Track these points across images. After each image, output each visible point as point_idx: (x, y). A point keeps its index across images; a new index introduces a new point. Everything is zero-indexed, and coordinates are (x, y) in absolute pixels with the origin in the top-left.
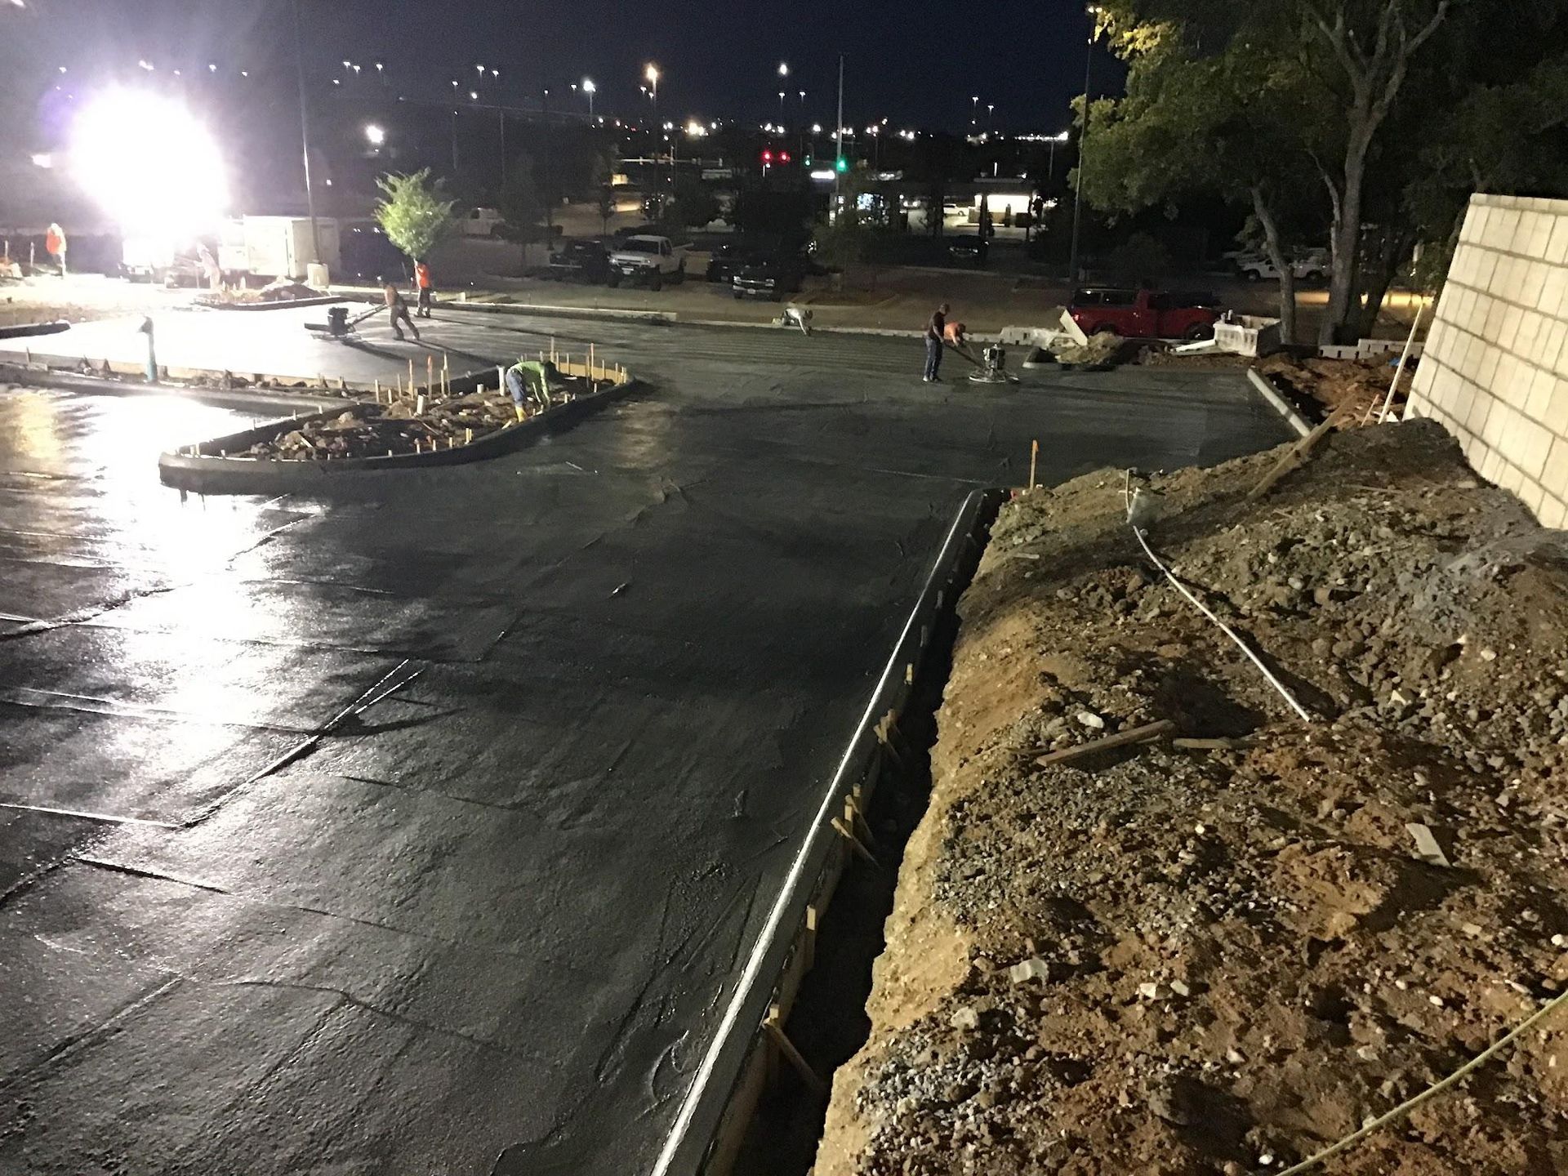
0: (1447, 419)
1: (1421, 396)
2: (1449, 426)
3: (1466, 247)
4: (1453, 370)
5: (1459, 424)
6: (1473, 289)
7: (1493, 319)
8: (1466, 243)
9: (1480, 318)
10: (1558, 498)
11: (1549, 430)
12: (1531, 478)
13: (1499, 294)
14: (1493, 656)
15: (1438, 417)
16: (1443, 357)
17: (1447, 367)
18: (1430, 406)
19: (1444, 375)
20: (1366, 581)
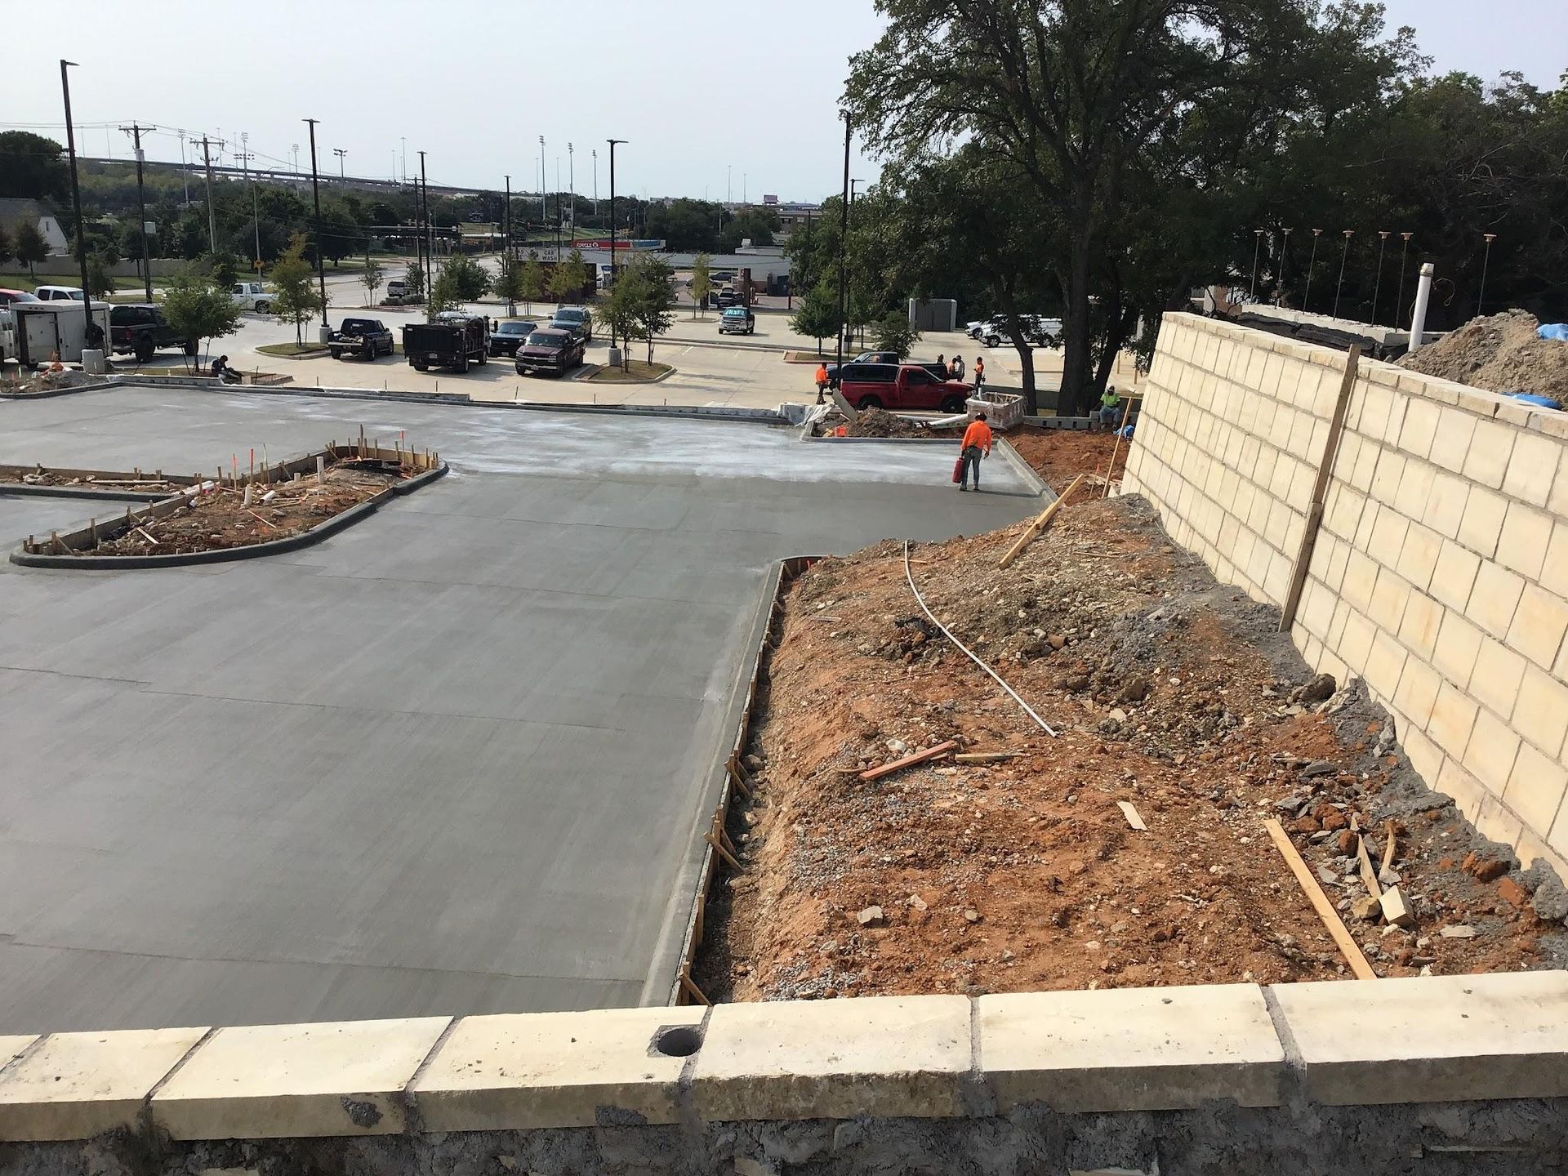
0: (1152, 495)
1: (1133, 475)
2: (1154, 501)
3: (1161, 356)
4: (1155, 456)
5: (1160, 500)
6: (1166, 390)
7: (1181, 417)
8: (1161, 352)
9: (1172, 415)
10: (1228, 560)
11: (1221, 507)
12: (1210, 544)
13: (1185, 396)
14: (1179, 681)
15: (1145, 493)
16: (1147, 444)
17: (1151, 453)
18: (1139, 484)
19: (1148, 458)
20: (1090, 630)
